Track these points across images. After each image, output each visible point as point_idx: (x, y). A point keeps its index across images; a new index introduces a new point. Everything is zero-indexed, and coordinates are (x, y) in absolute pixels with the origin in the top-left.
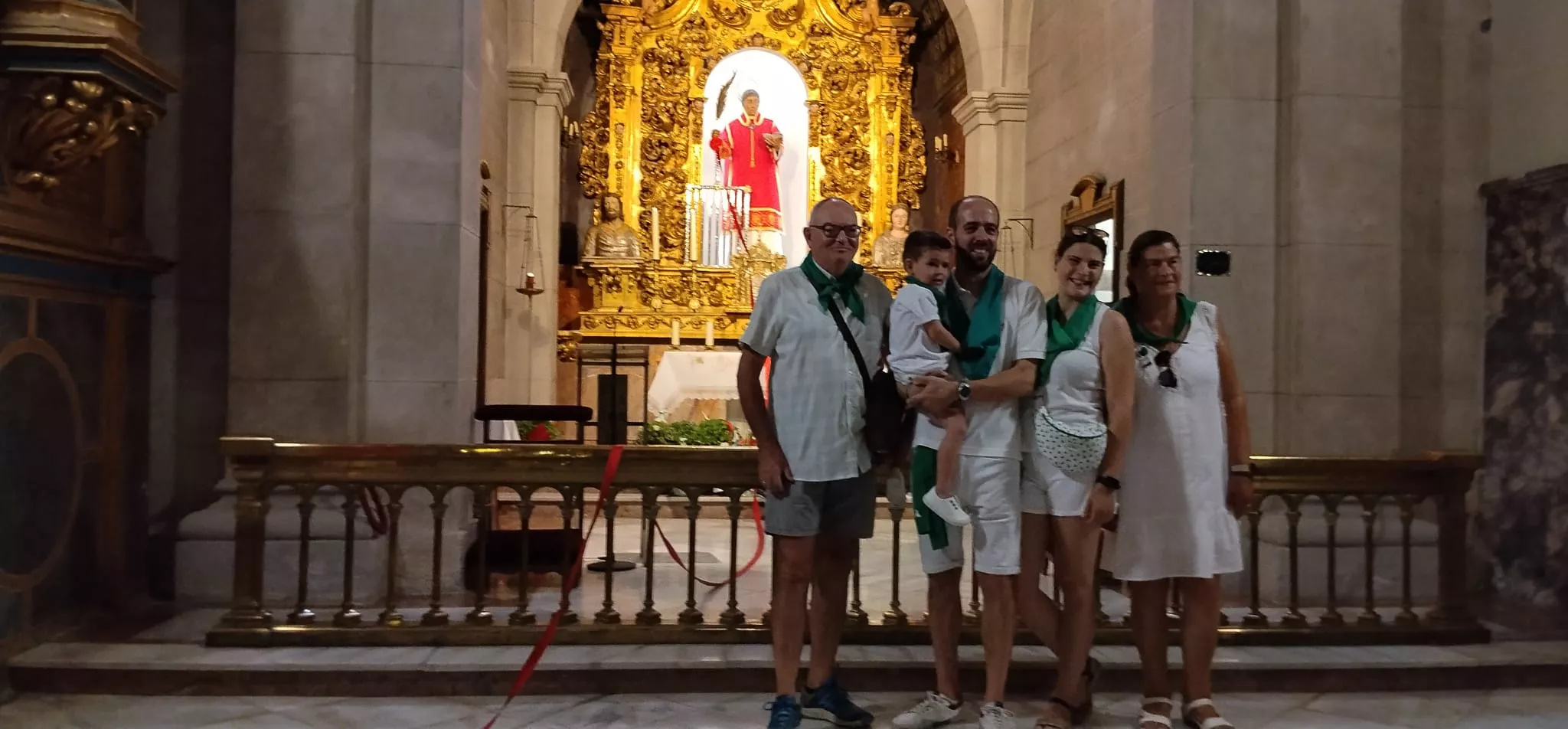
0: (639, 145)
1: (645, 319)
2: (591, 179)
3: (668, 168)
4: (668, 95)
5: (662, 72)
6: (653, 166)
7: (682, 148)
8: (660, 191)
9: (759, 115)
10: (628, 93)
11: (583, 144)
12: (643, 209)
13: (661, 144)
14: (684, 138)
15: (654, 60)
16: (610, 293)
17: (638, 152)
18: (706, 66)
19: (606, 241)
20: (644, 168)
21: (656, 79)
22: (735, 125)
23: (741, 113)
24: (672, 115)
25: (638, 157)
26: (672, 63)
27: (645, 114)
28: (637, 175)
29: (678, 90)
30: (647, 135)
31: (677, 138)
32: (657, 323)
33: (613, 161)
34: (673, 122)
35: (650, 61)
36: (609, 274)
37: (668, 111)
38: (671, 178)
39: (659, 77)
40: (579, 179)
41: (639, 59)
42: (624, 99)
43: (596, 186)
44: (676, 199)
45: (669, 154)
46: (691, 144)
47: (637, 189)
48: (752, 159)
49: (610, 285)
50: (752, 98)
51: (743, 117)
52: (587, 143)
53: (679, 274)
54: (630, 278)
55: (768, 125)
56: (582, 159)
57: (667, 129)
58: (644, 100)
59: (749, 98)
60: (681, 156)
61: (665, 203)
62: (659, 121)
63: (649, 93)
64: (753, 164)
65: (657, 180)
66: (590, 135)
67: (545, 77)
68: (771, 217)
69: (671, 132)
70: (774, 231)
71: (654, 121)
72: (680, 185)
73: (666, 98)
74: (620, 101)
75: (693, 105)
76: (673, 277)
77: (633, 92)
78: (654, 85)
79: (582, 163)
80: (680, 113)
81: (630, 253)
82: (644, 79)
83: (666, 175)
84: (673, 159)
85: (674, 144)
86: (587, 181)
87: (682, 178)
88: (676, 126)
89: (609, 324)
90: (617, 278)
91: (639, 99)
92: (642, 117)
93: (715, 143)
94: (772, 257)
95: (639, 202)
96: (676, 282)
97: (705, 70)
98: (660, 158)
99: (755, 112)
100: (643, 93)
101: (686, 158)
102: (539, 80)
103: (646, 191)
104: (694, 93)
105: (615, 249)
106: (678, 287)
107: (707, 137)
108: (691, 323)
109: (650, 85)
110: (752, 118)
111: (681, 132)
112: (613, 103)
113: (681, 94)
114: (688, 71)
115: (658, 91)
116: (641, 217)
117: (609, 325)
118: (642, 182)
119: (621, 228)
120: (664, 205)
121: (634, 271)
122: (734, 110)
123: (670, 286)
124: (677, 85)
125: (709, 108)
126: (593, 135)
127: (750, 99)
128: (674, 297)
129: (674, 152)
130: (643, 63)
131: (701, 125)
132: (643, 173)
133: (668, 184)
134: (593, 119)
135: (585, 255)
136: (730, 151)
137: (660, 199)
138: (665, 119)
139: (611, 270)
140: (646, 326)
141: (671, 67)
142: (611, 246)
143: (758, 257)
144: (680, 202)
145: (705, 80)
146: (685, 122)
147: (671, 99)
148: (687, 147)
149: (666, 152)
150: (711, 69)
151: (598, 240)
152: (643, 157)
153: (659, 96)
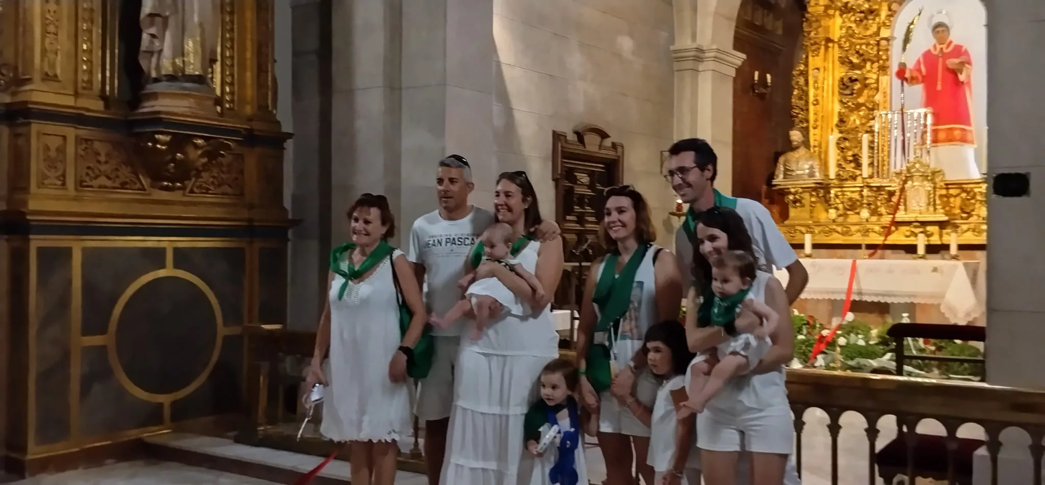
0: (837, 83)
1: (820, 228)
2: (800, 116)
3: (861, 100)
4: (861, 39)
5: (855, 21)
6: (847, 100)
7: (873, 81)
8: (855, 120)
9: (951, 42)
10: (823, 43)
11: (794, 88)
12: (841, 135)
13: (853, 81)
14: (875, 73)
15: (849, 12)
16: (795, 208)
17: (837, 89)
18: (890, 10)
19: (790, 167)
20: (841, 101)
21: (851, 27)
22: (927, 55)
23: (933, 44)
24: (862, 55)
25: (837, 93)
26: (862, 12)
27: (840, 57)
28: (837, 107)
29: (869, 33)
30: (844, 74)
31: (869, 74)
32: (830, 232)
33: (811, 99)
34: (865, 61)
35: (844, 13)
36: (790, 193)
37: (857, 52)
38: (864, 108)
39: (853, 25)
40: (792, 116)
41: (838, 13)
42: (819, 49)
43: (804, 121)
44: (869, 125)
45: (859, 89)
46: (881, 78)
47: (836, 120)
48: (939, 83)
49: (795, 202)
50: (939, 29)
51: (935, 46)
52: (796, 87)
53: (859, 189)
54: (812, 196)
55: (958, 51)
56: (793, 100)
57: (860, 67)
58: (840, 47)
59: (938, 29)
60: (871, 89)
61: (857, 129)
62: (851, 62)
63: (843, 40)
64: (939, 87)
65: (852, 110)
66: (798, 80)
67: (700, 50)
68: (957, 133)
69: (864, 69)
70: (962, 145)
71: (847, 62)
72: (871, 112)
73: (859, 41)
74: (815, 50)
75: (882, 45)
76: (853, 192)
77: (829, 40)
78: (850, 32)
79: (793, 104)
80: (871, 52)
81: (811, 175)
82: (841, 28)
83: (858, 106)
84: (866, 92)
85: (866, 79)
86: (797, 117)
87: (871, 107)
88: (868, 65)
89: (791, 233)
90: (797, 197)
91: (836, 46)
92: (839, 61)
93: (901, 74)
94: (929, 171)
95: (837, 131)
96: (856, 196)
97: (890, 13)
98: (852, 94)
99: (946, 40)
100: (839, 41)
101: (877, 89)
102: (693, 53)
103: (842, 121)
104: (885, 33)
105: (798, 172)
106: (858, 200)
107: (895, 68)
108: (859, 231)
109: (847, 32)
110: (942, 46)
111: (872, 68)
112: (810, 54)
113: (871, 36)
114: (878, 15)
115: (852, 36)
116: (838, 144)
117: (792, 235)
118: (840, 113)
119: (803, 155)
120: (858, 131)
121: (815, 189)
122: (923, 42)
123: (850, 199)
124: (868, 29)
125: (897, 44)
126: (802, 80)
127: (940, 29)
128: (856, 209)
129: (866, 86)
130: (841, 15)
131: (887, 59)
132: (841, 106)
133: (861, 113)
134: (802, 67)
135: (774, 179)
136: (920, 78)
137: (853, 126)
138: (855, 60)
139: (792, 190)
140: (822, 234)
141: (862, 15)
142: (793, 171)
143: (915, 172)
144: (871, 127)
145: (890, 21)
146: (875, 59)
147: (863, 41)
148: (877, 81)
149: (857, 86)
150: (895, 12)
151: (785, 165)
152: (841, 94)
153: (854, 40)
